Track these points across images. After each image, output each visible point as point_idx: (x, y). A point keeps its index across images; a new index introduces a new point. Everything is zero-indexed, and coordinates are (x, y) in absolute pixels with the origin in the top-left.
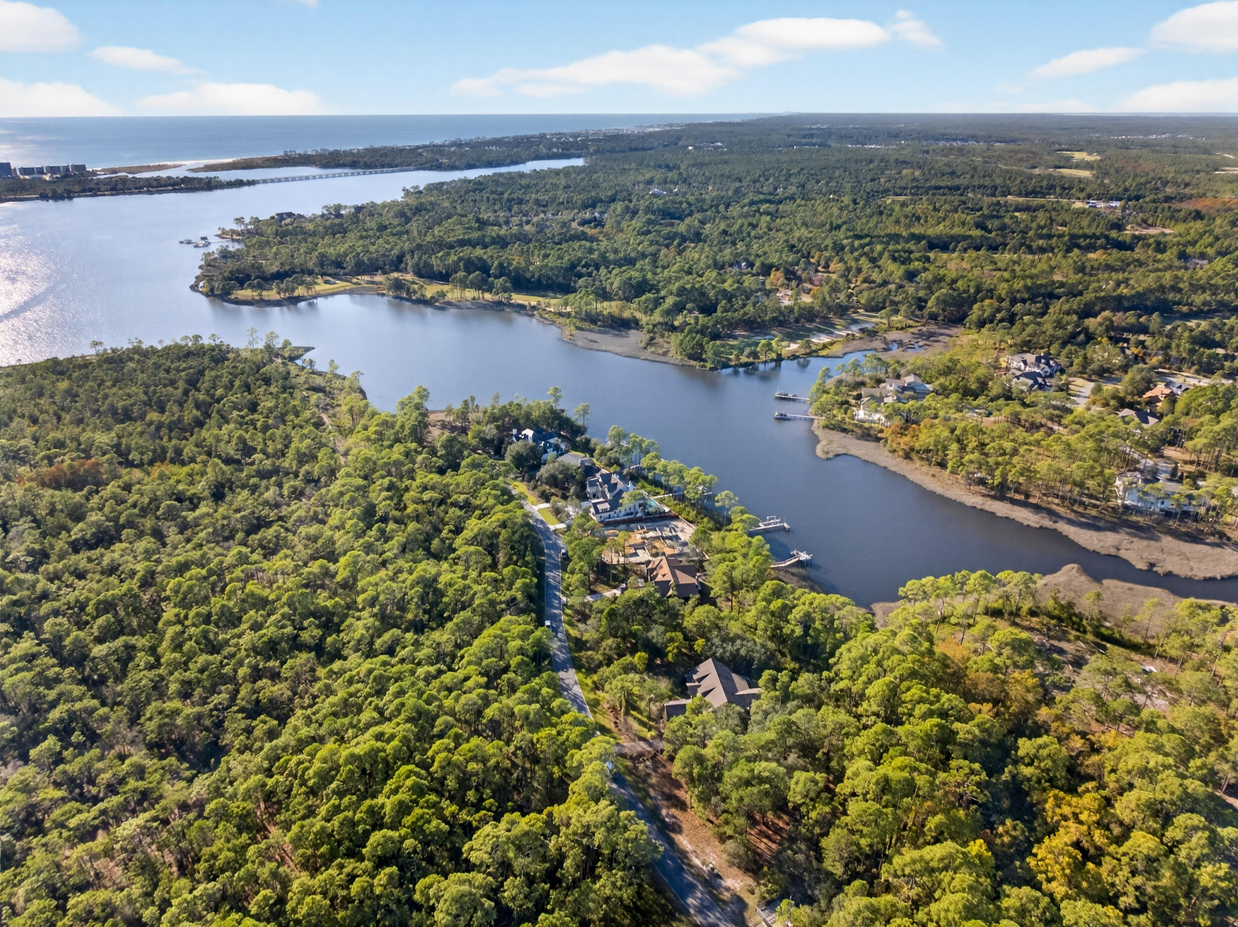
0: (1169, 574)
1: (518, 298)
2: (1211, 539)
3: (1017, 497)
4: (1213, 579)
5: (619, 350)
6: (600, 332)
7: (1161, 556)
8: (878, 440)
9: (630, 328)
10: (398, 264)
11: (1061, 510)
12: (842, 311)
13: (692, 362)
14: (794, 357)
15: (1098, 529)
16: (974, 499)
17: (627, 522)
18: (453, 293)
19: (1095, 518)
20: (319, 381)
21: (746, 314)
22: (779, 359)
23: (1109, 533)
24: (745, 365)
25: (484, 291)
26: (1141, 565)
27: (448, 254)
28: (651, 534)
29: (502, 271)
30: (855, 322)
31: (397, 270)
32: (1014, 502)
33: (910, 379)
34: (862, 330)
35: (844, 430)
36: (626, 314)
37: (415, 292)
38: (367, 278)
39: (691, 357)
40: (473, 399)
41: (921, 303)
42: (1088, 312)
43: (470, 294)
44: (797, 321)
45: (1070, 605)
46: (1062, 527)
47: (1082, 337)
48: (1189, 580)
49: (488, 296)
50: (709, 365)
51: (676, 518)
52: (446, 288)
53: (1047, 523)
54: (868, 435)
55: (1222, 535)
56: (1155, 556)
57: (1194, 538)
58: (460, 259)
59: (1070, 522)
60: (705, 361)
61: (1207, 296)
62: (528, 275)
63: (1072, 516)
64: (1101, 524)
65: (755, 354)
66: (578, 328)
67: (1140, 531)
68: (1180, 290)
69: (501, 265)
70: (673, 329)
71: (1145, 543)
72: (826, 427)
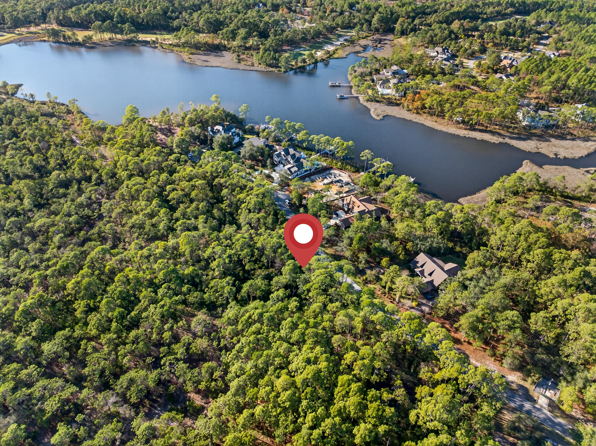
0: (565, 158)
1: (142, 37)
2: (568, 137)
3: (481, 128)
4: (582, 157)
5: (224, 65)
6: (205, 55)
7: (557, 149)
8: (398, 105)
9: (222, 50)
10: (44, 18)
11: (502, 132)
12: (331, 29)
13: (271, 69)
14: (323, 60)
15: (524, 140)
16: (463, 133)
17: (309, 176)
18: (97, 37)
19: (518, 134)
20: (45, 108)
21: (287, 36)
22: (316, 62)
23: (529, 141)
24: (300, 67)
25: (116, 33)
26: (552, 156)
27: (79, 9)
28: (326, 181)
29: (123, 19)
30: (340, 36)
31: (44, 22)
32: (481, 131)
33: (395, 68)
34: (346, 40)
35: (378, 101)
36: (217, 42)
37: (70, 38)
38: (24, 30)
39: (270, 66)
40: (168, 110)
41: (369, 22)
42: (448, 21)
43: (107, 36)
44: (313, 38)
45: (546, 183)
46: (507, 140)
47: (453, 36)
48: (573, 159)
49: (119, 36)
50: (283, 70)
51: (331, 168)
52: (90, 33)
53: (501, 140)
54: (390, 102)
55: (572, 134)
56: (555, 149)
57: (562, 137)
58: (90, 13)
59: (511, 138)
60: (280, 67)
61: (491, 9)
62: (140, 21)
63: (508, 134)
64: (522, 136)
65: (304, 61)
66: (192, 54)
67: (541, 137)
68: (478, 6)
69: (119, 14)
70: (249, 48)
71: (546, 143)
72: (368, 101)
